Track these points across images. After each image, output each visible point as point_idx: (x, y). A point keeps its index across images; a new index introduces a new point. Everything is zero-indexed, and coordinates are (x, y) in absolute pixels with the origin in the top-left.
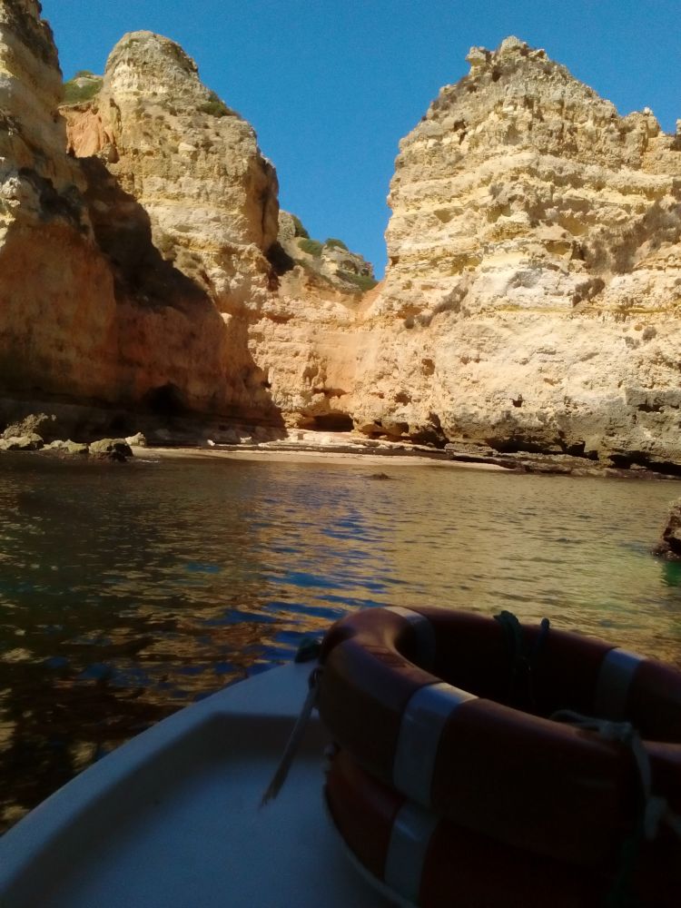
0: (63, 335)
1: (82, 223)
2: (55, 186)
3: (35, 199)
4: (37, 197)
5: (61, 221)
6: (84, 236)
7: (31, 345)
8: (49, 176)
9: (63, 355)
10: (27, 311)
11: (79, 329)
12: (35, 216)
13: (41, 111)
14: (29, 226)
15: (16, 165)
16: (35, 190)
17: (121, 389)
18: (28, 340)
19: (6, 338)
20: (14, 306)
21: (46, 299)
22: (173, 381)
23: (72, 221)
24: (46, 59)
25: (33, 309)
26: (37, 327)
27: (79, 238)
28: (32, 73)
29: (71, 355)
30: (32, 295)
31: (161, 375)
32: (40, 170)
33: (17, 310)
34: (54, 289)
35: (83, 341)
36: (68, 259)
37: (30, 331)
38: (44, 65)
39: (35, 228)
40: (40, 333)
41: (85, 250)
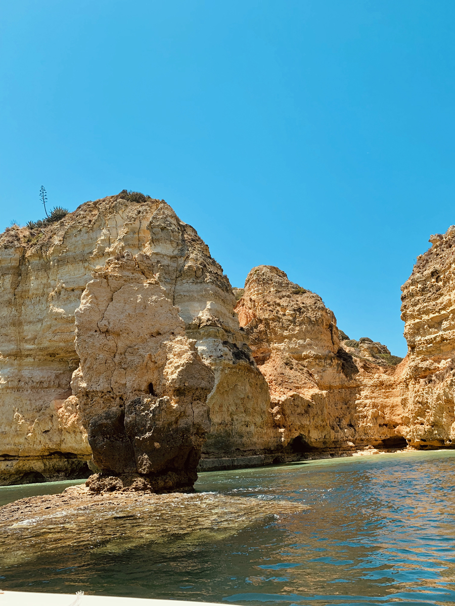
0: (248, 419)
2: (238, 346)
3: (230, 355)
4: (231, 353)
5: (242, 362)
7: (233, 427)
8: (234, 342)
9: (248, 429)
10: (230, 410)
11: (255, 414)
12: (231, 363)
13: (228, 314)
14: (229, 368)
15: (221, 341)
16: (230, 350)
17: (277, 442)
18: (232, 424)
19: (222, 425)
20: (224, 409)
21: (239, 402)
22: (302, 433)
23: (247, 360)
24: (227, 291)
25: (233, 408)
26: (235, 417)
27: (251, 368)
28: (222, 298)
29: (252, 428)
30: (232, 401)
31: (296, 430)
32: (231, 341)
33: (226, 410)
34: (242, 396)
35: (257, 420)
36: (247, 380)
37: (232, 420)
38: (227, 294)
39: (232, 368)
40: (237, 420)
41: (254, 373)
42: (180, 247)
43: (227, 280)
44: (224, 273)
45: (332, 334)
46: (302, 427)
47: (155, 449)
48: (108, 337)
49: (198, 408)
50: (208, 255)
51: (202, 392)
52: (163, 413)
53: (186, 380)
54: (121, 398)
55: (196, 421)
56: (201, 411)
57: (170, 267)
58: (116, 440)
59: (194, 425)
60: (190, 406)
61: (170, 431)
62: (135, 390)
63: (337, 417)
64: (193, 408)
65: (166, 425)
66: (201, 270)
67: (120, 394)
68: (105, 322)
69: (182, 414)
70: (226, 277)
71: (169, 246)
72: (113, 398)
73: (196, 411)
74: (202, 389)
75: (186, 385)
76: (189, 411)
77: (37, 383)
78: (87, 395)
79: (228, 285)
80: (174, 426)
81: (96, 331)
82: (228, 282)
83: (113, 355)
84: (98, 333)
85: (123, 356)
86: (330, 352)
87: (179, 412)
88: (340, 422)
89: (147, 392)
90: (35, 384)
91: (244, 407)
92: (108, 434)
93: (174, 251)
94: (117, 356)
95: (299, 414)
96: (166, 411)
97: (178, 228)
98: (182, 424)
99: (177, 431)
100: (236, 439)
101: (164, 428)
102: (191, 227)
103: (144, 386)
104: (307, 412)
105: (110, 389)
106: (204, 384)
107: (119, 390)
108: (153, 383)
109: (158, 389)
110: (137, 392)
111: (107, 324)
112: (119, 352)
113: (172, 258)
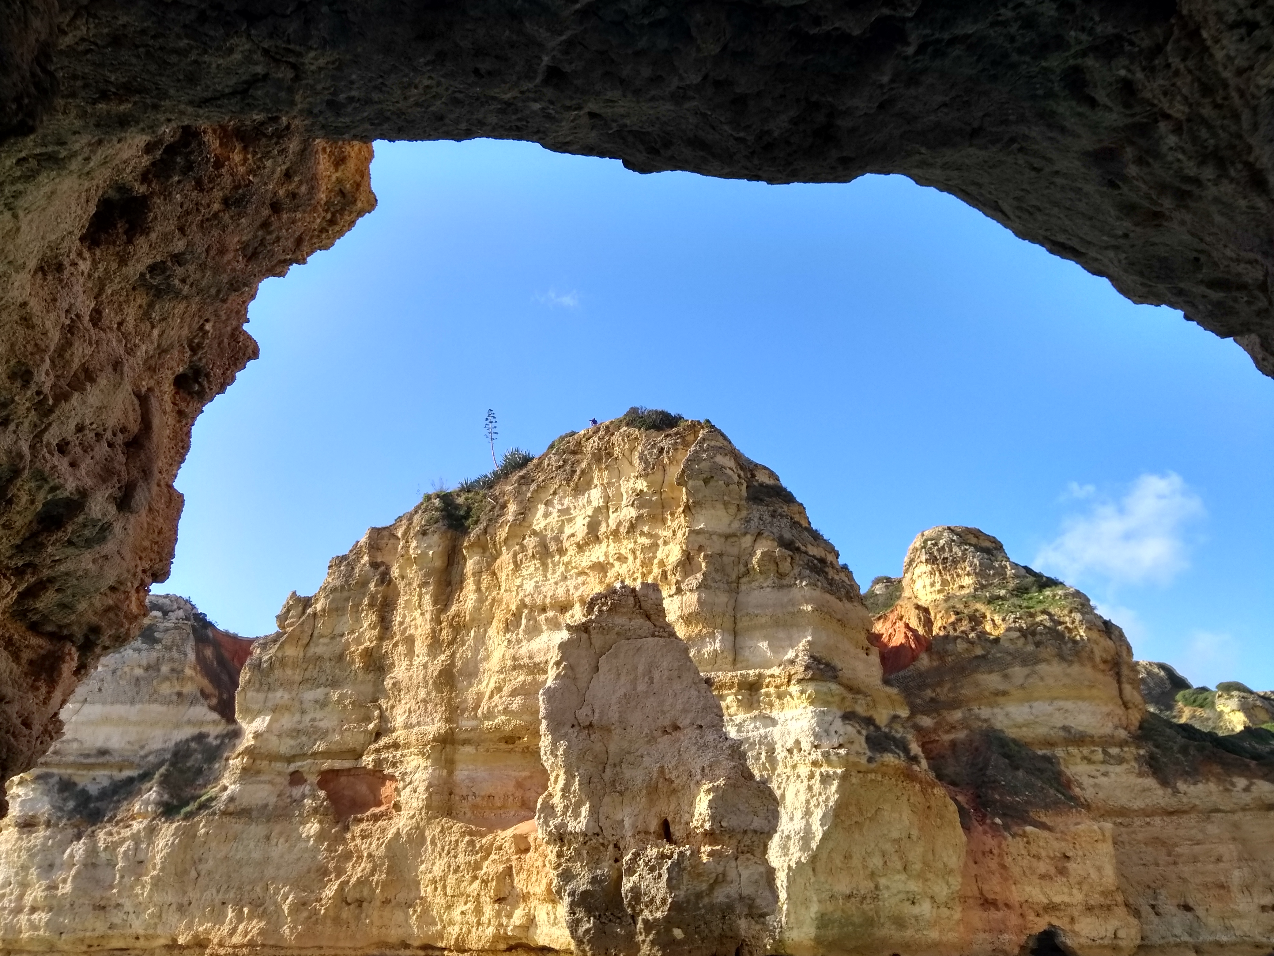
0: (914, 886)
1: (912, 754)
2: (878, 722)
3: (861, 744)
4: (863, 740)
5: (889, 758)
6: (916, 768)
7: (881, 903)
8: (869, 714)
9: (916, 910)
10: (871, 865)
11: (930, 876)
12: (863, 760)
13: (852, 650)
14: (859, 772)
15: (839, 713)
16: (859, 732)
17: (993, 943)
18: (876, 898)
19: (853, 899)
20: (856, 862)
21: (888, 847)
22: (1056, 922)
23: (902, 754)
24: (850, 599)
25: (876, 862)
26: (883, 881)
27: (912, 770)
28: (839, 617)
29: (925, 908)
30: (873, 845)
31: (1038, 915)
32: (861, 710)
33: (860, 866)
34: (895, 835)
35: (936, 889)
36: (905, 798)
37: (877, 887)
38: (848, 605)
39: (866, 772)
40: (888, 888)
41: (921, 783)
42: (744, 513)
43: (849, 574)
44: (841, 561)
45: (1119, 682)
46: (1051, 908)
47: (674, 941)
48: (593, 737)
49: (747, 867)
50: (805, 524)
51: (755, 838)
52: (686, 876)
53: (723, 817)
54: (616, 846)
55: (746, 892)
56: (753, 874)
57: (725, 558)
58: (610, 921)
59: (741, 898)
60: (733, 864)
61: (700, 909)
62: (639, 833)
63: (1149, 887)
64: (740, 868)
65: (693, 899)
66: (789, 560)
67: (615, 838)
68: (585, 710)
69: (720, 880)
70: (845, 567)
71: (720, 512)
72: (603, 844)
73: (745, 874)
74: (755, 832)
75: (724, 824)
76: (732, 874)
77: (483, 797)
78: (562, 840)
79: (852, 586)
80: (706, 900)
81: (573, 726)
82: (851, 578)
83: (601, 767)
84: (577, 728)
85: (618, 769)
86: (1116, 727)
87: (714, 875)
88: (1156, 899)
89: (659, 837)
90: (478, 799)
91: (901, 858)
92: (597, 909)
93: (731, 522)
94: (608, 770)
95: (1042, 877)
96: (689, 872)
97: (739, 476)
98: (720, 896)
99: (711, 908)
100: (888, 931)
101: (688, 902)
102: (765, 468)
103: (654, 825)
104: (1062, 872)
105: (597, 830)
106: (757, 823)
107: (613, 832)
108: (669, 819)
109: (677, 831)
110: (642, 836)
111: (590, 713)
112: (611, 761)
113: (727, 537)
